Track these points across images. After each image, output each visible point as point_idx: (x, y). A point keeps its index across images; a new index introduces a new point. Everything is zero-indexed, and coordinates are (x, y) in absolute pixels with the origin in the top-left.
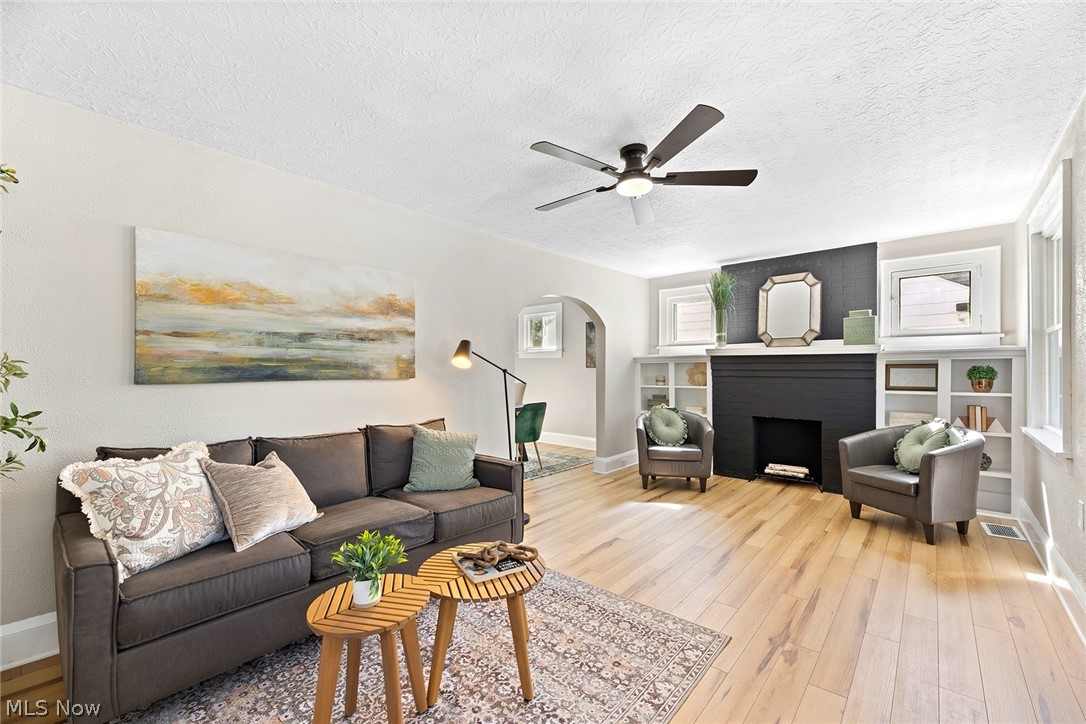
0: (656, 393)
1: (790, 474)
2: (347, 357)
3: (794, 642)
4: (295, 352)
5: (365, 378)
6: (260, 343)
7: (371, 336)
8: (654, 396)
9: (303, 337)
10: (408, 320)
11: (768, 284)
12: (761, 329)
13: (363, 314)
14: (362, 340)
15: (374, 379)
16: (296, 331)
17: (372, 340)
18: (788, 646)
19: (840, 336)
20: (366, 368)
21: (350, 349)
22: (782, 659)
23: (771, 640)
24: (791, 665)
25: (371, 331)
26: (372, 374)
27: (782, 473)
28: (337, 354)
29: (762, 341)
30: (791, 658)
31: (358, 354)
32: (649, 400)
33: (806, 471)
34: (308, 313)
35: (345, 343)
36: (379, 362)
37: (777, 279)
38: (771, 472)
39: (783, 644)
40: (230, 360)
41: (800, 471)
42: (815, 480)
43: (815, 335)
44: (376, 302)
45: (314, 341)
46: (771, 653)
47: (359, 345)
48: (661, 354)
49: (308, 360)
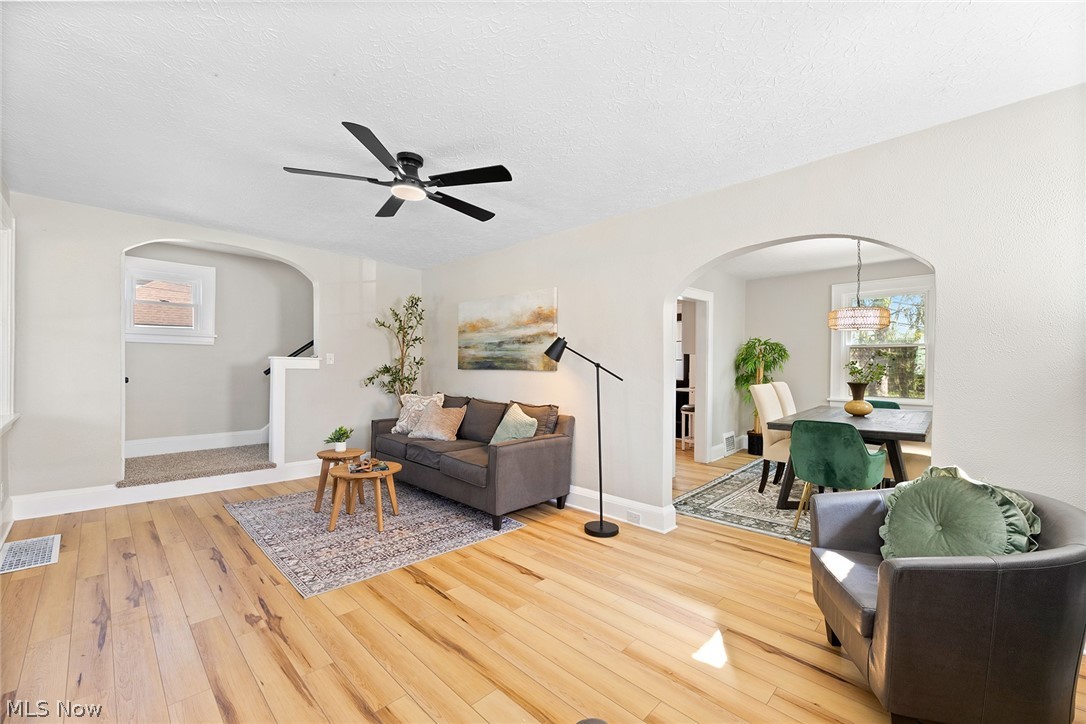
2: (517, 355)
3: (263, 630)
4: (498, 353)
5: (525, 369)
6: (486, 349)
7: (529, 339)
9: (500, 344)
10: (550, 324)
13: (525, 325)
14: (524, 343)
15: (530, 370)
16: (497, 341)
17: (529, 342)
18: (263, 624)
20: (526, 362)
21: (518, 350)
22: (256, 614)
23: (280, 618)
24: (246, 616)
25: (529, 336)
28: (513, 353)
30: (251, 620)
31: (522, 353)
34: (502, 330)
35: (516, 346)
36: (532, 358)
39: (268, 623)
40: (478, 358)
44: (531, 315)
45: (505, 346)
46: (267, 612)
47: (523, 346)
49: (501, 357)
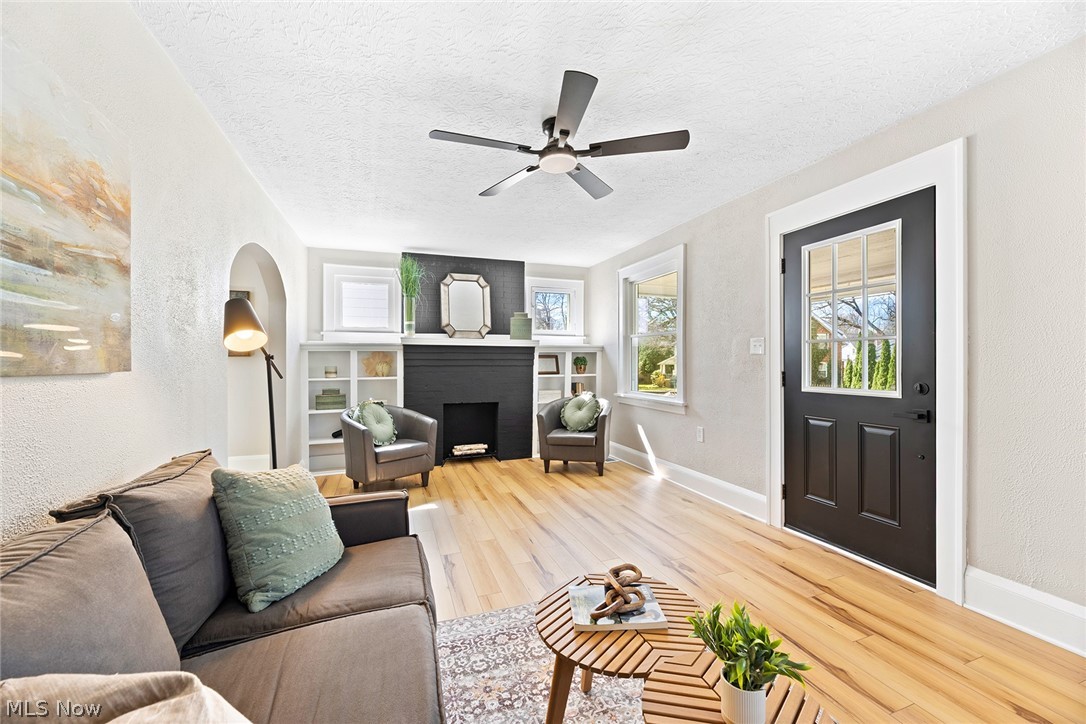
0: (326, 387)
1: (475, 452)
8: (324, 391)
10: (117, 235)
11: (448, 280)
12: (444, 321)
14: (38, 263)
17: (60, 270)
19: (507, 332)
20: (47, 343)
26: (60, 363)
27: (469, 452)
29: (445, 332)
32: (317, 397)
33: (486, 446)
37: (455, 276)
38: (460, 453)
41: (481, 448)
42: (493, 454)
43: (488, 330)
48: (326, 341)
